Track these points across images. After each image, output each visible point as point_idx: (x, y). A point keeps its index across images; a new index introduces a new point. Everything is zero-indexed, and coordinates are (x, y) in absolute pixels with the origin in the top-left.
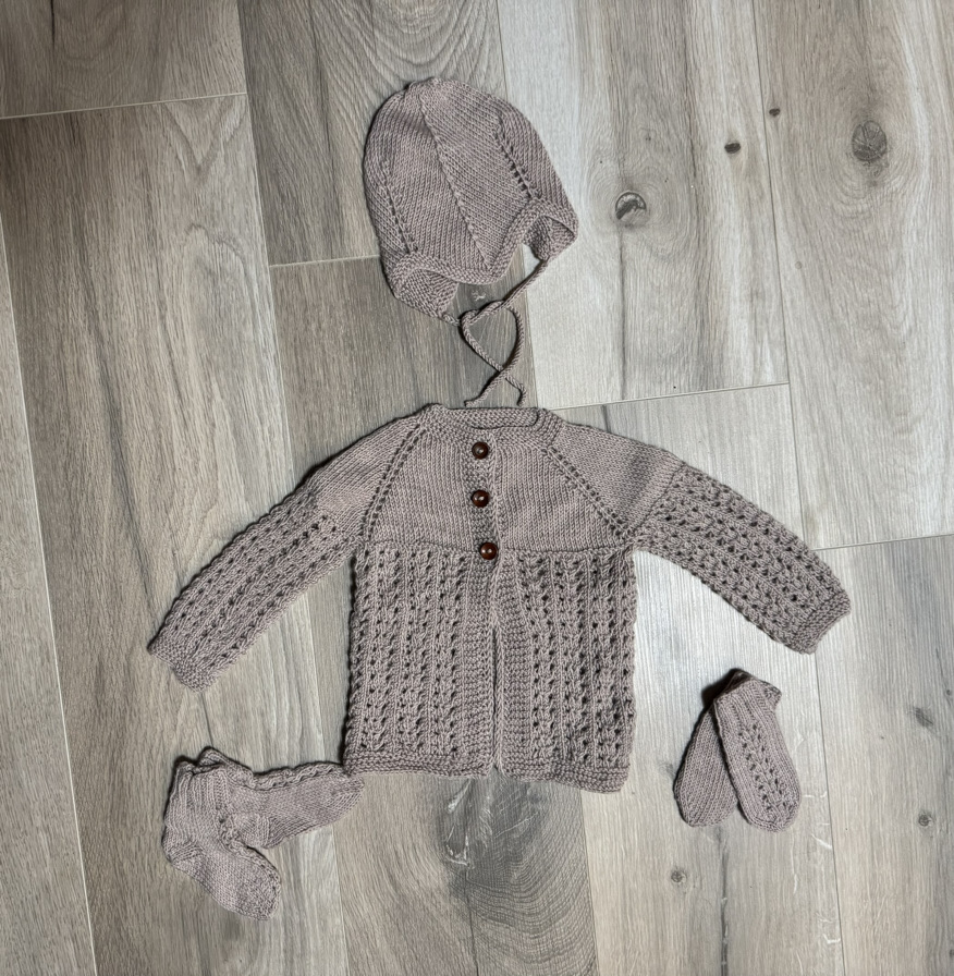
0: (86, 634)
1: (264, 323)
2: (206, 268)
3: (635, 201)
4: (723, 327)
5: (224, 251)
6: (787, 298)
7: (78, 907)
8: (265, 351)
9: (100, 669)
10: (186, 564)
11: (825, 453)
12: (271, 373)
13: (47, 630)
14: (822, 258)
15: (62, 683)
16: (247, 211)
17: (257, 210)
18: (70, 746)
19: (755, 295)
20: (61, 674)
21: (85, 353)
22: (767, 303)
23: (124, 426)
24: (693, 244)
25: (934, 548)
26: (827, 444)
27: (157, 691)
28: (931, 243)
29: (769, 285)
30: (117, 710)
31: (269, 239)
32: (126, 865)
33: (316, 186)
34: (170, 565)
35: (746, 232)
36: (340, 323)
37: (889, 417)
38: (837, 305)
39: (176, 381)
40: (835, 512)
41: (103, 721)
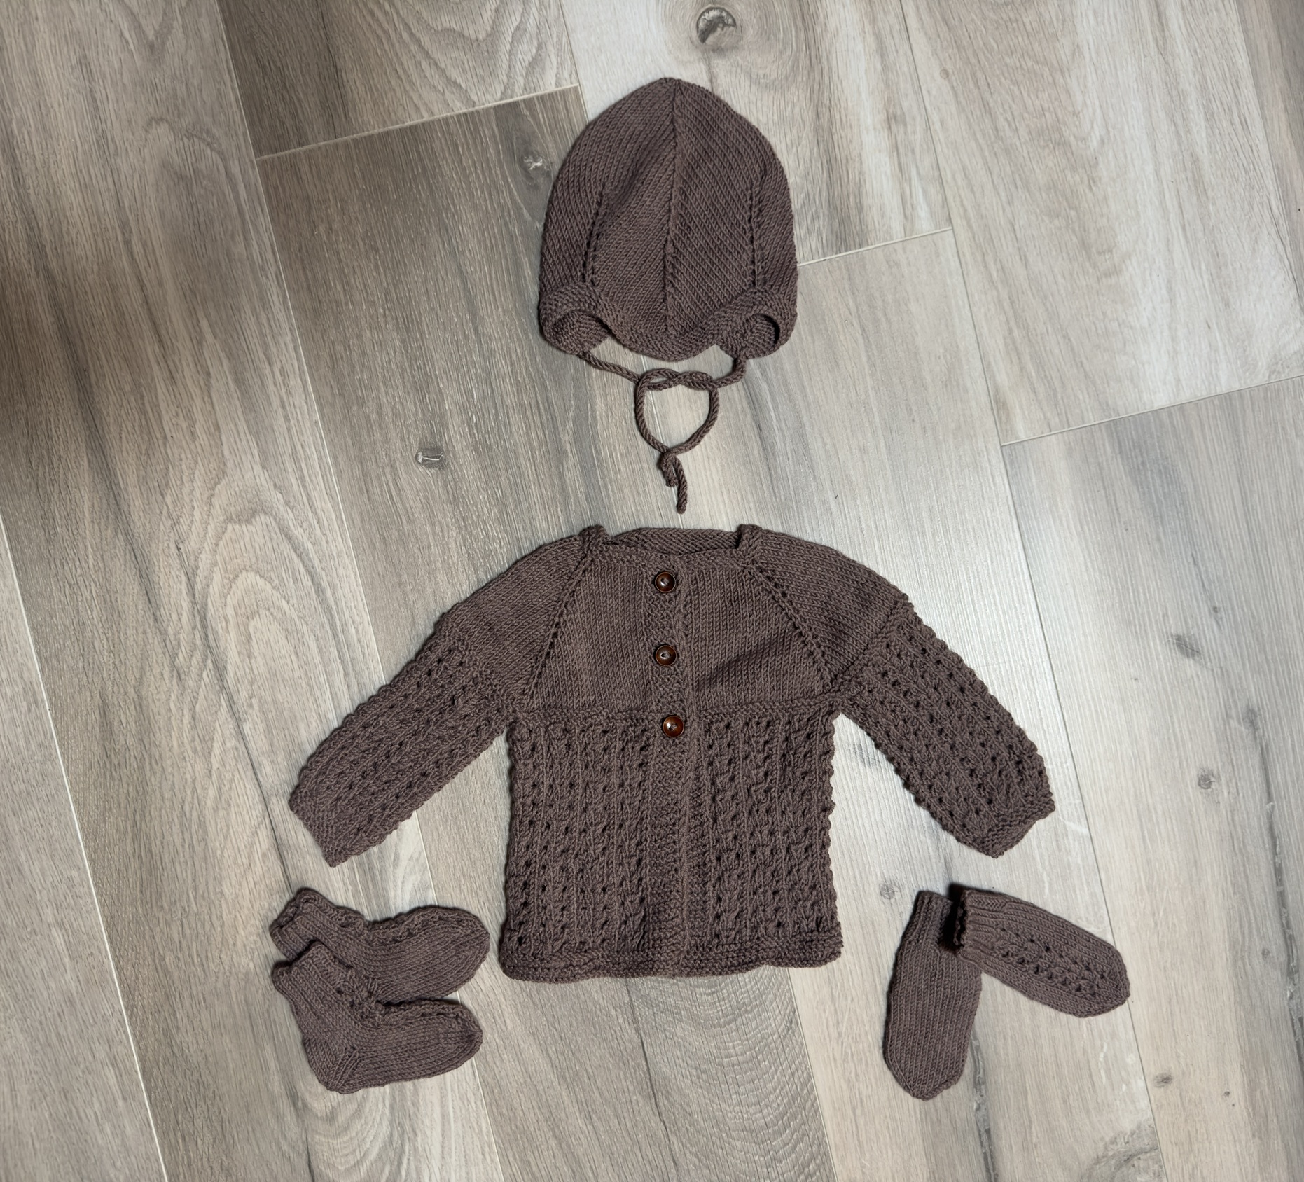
0: (80, 664)
1: (257, 232)
2: (176, 173)
3: (721, 17)
4: (857, 165)
5: (196, 148)
6: (935, 118)
7: (114, 1021)
8: (263, 269)
9: (104, 709)
10: (196, 558)
11: (1011, 314)
12: (275, 298)
13: (30, 665)
14: (973, 60)
15: (57, 733)
16: (219, 90)
17: (233, 89)
18: (79, 814)
19: (893, 119)
20: (55, 720)
21: (35, 302)
22: (909, 128)
23: (95, 389)
24: (804, 63)
25: (1172, 423)
26: (1012, 303)
27: (180, 729)
28: (1114, 24)
29: (908, 104)
30: (133, 759)
31: (252, 124)
32: (169, 960)
33: (305, 49)
34: (176, 563)
35: (870, 39)
36: (357, 219)
37: (1089, 258)
38: (1002, 119)
39: (154, 323)
40: (1034, 391)
41: (116, 776)
